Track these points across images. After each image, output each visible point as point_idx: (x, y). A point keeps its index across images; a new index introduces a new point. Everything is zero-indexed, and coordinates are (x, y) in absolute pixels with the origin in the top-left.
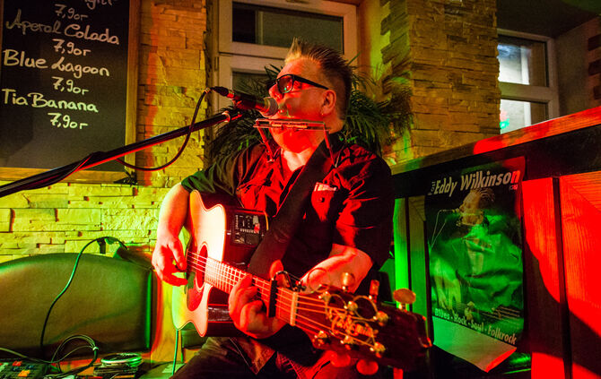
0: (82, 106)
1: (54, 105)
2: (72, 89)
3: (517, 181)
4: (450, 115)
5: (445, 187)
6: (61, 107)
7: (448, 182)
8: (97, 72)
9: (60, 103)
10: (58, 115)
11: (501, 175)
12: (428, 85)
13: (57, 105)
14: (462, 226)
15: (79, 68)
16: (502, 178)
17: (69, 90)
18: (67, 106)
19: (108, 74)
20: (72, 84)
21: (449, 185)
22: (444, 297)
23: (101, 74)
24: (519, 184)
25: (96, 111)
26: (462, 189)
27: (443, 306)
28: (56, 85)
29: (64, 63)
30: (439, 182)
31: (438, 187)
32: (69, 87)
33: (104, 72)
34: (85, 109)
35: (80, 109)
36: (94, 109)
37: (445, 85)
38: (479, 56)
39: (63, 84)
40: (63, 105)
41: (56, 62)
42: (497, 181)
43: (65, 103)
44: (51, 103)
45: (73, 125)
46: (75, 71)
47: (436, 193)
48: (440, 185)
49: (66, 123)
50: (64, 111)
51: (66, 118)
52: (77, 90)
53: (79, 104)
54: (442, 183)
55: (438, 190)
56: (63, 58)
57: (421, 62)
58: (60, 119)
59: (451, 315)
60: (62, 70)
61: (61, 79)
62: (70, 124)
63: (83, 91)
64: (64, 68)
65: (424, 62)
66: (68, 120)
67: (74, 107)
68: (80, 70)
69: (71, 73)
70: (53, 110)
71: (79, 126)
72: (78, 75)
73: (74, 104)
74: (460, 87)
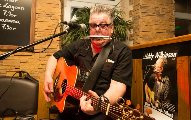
0: (14, 21)
1: (4, 21)
2: (10, 15)
3: (175, 56)
4: (155, 26)
5: (149, 56)
6: (6, 22)
7: (151, 54)
8: (20, 9)
9: (6, 20)
10: (5, 25)
11: (170, 54)
12: (147, 14)
13: (5, 21)
14: (155, 72)
15: (13, 7)
16: (170, 55)
17: (9, 15)
18: (8, 21)
19: (24, 9)
20: (10, 13)
21: (151, 56)
22: (148, 98)
23: (22, 9)
24: (176, 58)
25: (19, 23)
26: (155, 58)
27: (148, 101)
28: (5, 13)
29: (8, 5)
30: (147, 54)
31: (147, 56)
32: (9, 14)
33: (23, 9)
34: (15, 22)
35: (13, 22)
36: (19, 22)
37: (153, 14)
38: (166, 3)
39: (7, 13)
40: (7, 21)
41: (5, 5)
42: (168, 56)
43: (8, 20)
44: (3, 20)
45: (11, 29)
46: (12, 8)
47: (146, 58)
48: (148, 55)
49: (8, 28)
50: (7, 23)
51: (8, 26)
52: (12, 15)
53: (13, 21)
54: (149, 55)
55: (147, 57)
56: (7, 3)
57: (144, 5)
58: (6, 26)
59: (151, 105)
60: (7, 8)
61: (6, 11)
62: (9, 28)
63: (15, 15)
64: (8, 7)
65: (145, 5)
66: (9, 27)
67: (11, 22)
68: (14, 8)
69: (10, 9)
70: (3, 23)
71: (13, 29)
72: (13, 10)
73: (11, 21)
74: (159, 15)
